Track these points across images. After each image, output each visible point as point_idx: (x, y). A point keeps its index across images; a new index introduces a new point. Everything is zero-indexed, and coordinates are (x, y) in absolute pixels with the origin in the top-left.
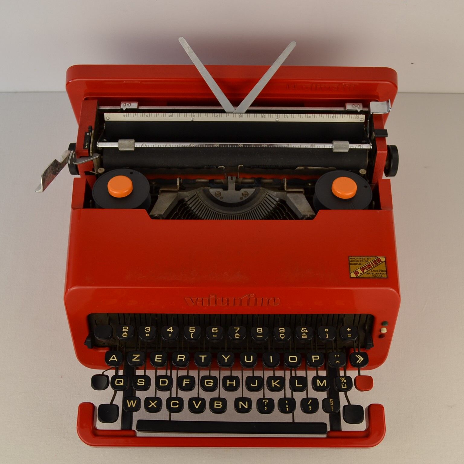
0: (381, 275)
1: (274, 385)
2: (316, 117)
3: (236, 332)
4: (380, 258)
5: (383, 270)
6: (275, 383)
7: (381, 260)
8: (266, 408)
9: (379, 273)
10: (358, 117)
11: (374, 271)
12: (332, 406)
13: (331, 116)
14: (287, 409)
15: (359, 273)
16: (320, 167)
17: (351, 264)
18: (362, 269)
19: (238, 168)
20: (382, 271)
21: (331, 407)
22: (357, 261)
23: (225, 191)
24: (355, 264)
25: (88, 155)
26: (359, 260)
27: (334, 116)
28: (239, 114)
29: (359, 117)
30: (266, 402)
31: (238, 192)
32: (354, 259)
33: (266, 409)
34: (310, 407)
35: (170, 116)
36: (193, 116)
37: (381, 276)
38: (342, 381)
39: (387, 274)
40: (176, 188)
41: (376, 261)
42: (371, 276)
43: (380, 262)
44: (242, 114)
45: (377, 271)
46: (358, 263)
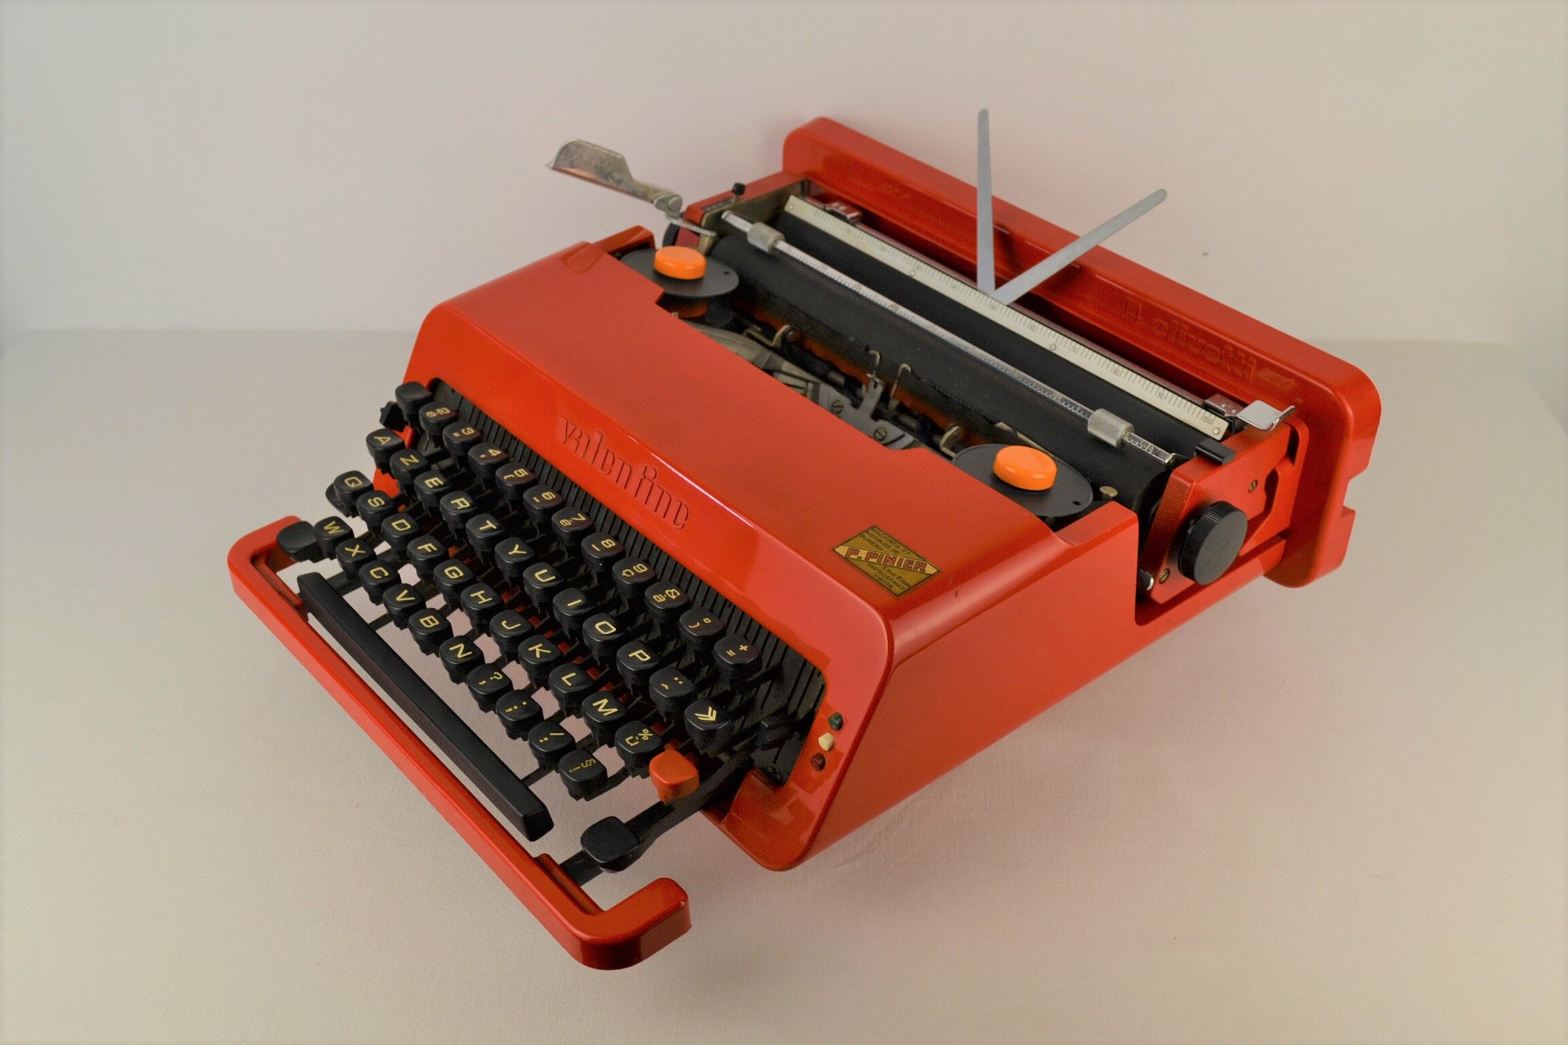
0: (891, 583)
1: (535, 650)
2: (1128, 376)
3: (573, 519)
4: (928, 564)
5: (907, 581)
6: (538, 651)
7: (926, 569)
8: (484, 682)
9: (891, 580)
10: (1212, 421)
11: (889, 571)
12: (579, 767)
13: (1158, 389)
14: (510, 710)
15: (857, 554)
16: (1039, 445)
17: (863, 537)
18: (870, 555)
19: (900, 370)
20: (904, 582)
21: (577, 766)
22: (880, 541)
23: (852, 409)
24: (869, 541)
25: (698, 221)
26: (885, 541)
27: (1164, 394)
28: (993, 302)
29: (1215, 422)
30: (495, 677)
31: (873, 421)
32: (880, 535)
33: (481, 683)
34: (546, 739)
35: (883, 249)
36: (918, 267)
37: (892, 586)
38: (640, 735)
39: (904, 592)
40: (771, 338)
41: (914, 563)
42: (872, 572)
43: (919, 570)
44: (997, 304)
45: (894, 575)
46: (878, 543)
